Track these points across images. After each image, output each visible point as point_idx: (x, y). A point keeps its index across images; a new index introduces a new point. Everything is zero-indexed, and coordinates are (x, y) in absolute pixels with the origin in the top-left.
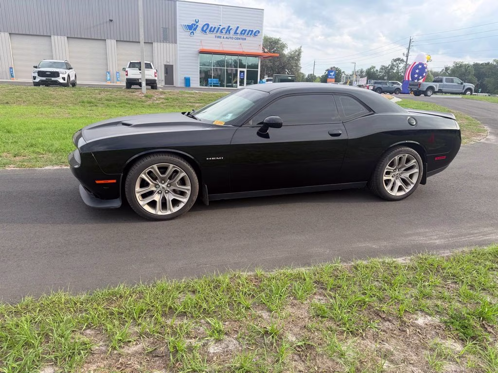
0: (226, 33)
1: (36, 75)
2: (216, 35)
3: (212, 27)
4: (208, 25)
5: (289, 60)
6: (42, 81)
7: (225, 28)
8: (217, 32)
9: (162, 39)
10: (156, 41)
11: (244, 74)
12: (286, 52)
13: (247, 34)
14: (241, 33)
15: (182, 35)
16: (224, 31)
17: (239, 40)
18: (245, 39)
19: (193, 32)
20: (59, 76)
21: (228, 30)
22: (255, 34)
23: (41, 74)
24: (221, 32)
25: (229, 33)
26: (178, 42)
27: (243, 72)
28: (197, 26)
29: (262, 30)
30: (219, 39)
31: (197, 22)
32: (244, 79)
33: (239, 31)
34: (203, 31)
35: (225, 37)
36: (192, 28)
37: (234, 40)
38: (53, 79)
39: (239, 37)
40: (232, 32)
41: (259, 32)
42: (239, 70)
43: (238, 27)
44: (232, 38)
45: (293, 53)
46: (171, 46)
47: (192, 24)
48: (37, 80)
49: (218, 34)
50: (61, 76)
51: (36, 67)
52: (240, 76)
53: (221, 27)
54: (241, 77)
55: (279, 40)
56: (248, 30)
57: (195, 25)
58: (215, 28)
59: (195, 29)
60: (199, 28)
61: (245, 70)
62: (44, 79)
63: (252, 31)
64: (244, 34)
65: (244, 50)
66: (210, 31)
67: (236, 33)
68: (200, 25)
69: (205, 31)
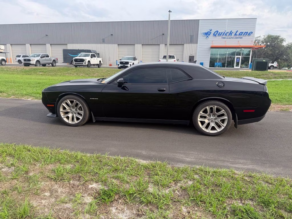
0: (229, 35)
1: (119, 63)
2: (222, 37)
3: (220, 33)
4: (217, 31)
5: (287, 49)
6: (121, 66)
7: (228, 32)
8: (223, 35)
9: (189, 42)
10: (186, 42)
11: (239, 59)
12: (285, 44)
13: (244, 35)
14: (239, 34)
15: (201, 38)
16: (228, 34)
17: (238, 39)
18: (242, 38)
19: (208, 36)
20: (128, 64)
21: (231, 33)
22: (249, 35)
23: (121, 63)
24: (226, 35)
25: (231, 35)
26: (198, 43)
27: (239, 58)
28: (211, 32)
29: (254, 31)
30: (224, 39)
31: (211, 31)
32: (239, 62)
33: (238, 34)
34: (214, 35)
35: (228, 38)
36: (207, 34)
37: (234, 39)
38: (126, 65)
39: (238, 37)
40: (233, 35)
41: (252, 33)
42: (236, 57)
43: (237, 31)
44: (233, 38)
45: (290, 44)
46: (194, 45)
47: (208, 32)
48: (119, 66)
49: (224, 36)
50: (130, 64)
51: (120, 60)
52: (236, 60)
53: (226, 32)
54: (238, 61)
55: (279, 36)
56: (244, 32)
57: (209, 32)
58: (222, 33)
59: (209, 35)
60: (212, 34)
61: (240, 57)
62: (122, 65)
63: (247, 32)
64: (241, 35)
65: (240, 45)
66: (219, 35)
67: (235, 35)
68: (213, 32)
69: (215, 36)
